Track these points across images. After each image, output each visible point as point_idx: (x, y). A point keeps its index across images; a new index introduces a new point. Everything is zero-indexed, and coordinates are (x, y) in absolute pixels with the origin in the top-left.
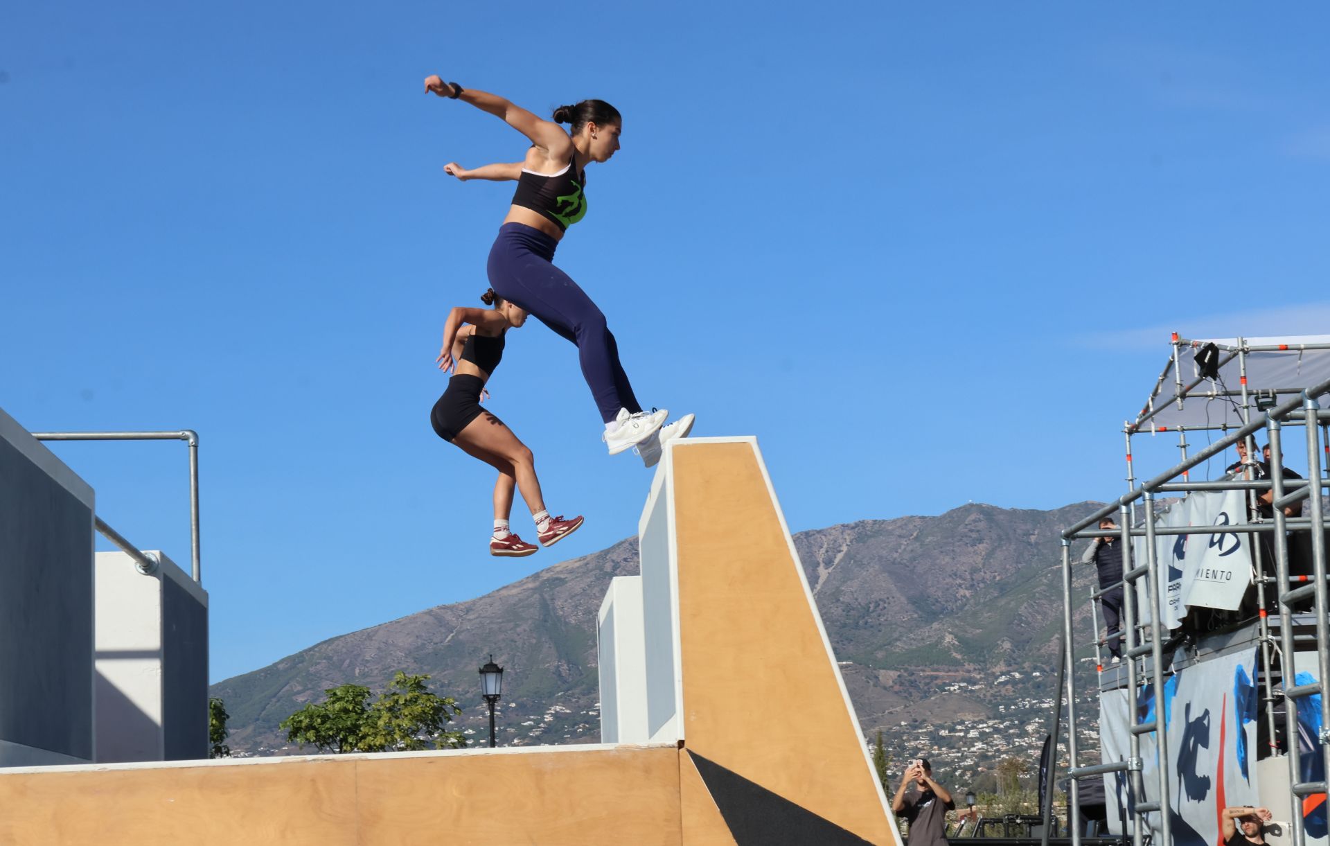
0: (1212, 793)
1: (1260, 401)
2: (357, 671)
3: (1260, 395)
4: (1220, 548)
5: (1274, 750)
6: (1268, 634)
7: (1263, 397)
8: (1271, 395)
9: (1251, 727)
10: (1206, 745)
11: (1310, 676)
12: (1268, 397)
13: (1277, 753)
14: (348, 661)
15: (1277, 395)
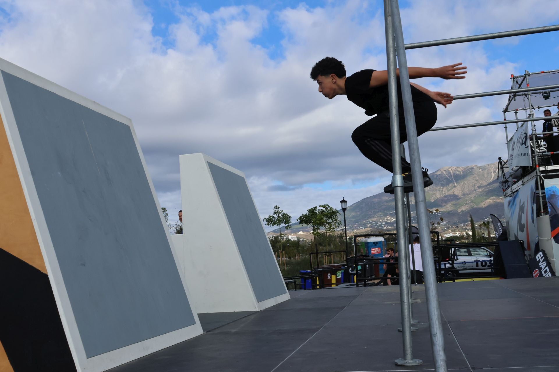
0: (525, 229)
1: (544, 95)
2: (372, 206)
3: (544, 93)
4: (525, 145)
5: (543, 214)
6: (539, 173)
7: (545, 94)
8: (548, 92)
9: (535, 206)
10: (524, 214)
11: (556, 187)
12: (547, 93)
13: (544, 215)
14: (370, 204)
15: (550, 93)
